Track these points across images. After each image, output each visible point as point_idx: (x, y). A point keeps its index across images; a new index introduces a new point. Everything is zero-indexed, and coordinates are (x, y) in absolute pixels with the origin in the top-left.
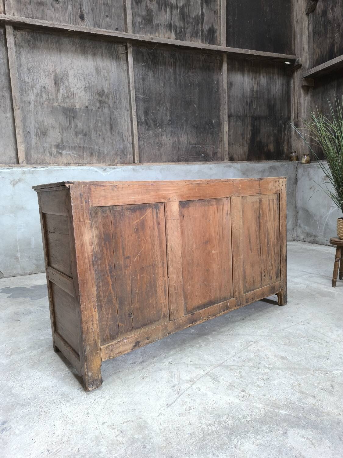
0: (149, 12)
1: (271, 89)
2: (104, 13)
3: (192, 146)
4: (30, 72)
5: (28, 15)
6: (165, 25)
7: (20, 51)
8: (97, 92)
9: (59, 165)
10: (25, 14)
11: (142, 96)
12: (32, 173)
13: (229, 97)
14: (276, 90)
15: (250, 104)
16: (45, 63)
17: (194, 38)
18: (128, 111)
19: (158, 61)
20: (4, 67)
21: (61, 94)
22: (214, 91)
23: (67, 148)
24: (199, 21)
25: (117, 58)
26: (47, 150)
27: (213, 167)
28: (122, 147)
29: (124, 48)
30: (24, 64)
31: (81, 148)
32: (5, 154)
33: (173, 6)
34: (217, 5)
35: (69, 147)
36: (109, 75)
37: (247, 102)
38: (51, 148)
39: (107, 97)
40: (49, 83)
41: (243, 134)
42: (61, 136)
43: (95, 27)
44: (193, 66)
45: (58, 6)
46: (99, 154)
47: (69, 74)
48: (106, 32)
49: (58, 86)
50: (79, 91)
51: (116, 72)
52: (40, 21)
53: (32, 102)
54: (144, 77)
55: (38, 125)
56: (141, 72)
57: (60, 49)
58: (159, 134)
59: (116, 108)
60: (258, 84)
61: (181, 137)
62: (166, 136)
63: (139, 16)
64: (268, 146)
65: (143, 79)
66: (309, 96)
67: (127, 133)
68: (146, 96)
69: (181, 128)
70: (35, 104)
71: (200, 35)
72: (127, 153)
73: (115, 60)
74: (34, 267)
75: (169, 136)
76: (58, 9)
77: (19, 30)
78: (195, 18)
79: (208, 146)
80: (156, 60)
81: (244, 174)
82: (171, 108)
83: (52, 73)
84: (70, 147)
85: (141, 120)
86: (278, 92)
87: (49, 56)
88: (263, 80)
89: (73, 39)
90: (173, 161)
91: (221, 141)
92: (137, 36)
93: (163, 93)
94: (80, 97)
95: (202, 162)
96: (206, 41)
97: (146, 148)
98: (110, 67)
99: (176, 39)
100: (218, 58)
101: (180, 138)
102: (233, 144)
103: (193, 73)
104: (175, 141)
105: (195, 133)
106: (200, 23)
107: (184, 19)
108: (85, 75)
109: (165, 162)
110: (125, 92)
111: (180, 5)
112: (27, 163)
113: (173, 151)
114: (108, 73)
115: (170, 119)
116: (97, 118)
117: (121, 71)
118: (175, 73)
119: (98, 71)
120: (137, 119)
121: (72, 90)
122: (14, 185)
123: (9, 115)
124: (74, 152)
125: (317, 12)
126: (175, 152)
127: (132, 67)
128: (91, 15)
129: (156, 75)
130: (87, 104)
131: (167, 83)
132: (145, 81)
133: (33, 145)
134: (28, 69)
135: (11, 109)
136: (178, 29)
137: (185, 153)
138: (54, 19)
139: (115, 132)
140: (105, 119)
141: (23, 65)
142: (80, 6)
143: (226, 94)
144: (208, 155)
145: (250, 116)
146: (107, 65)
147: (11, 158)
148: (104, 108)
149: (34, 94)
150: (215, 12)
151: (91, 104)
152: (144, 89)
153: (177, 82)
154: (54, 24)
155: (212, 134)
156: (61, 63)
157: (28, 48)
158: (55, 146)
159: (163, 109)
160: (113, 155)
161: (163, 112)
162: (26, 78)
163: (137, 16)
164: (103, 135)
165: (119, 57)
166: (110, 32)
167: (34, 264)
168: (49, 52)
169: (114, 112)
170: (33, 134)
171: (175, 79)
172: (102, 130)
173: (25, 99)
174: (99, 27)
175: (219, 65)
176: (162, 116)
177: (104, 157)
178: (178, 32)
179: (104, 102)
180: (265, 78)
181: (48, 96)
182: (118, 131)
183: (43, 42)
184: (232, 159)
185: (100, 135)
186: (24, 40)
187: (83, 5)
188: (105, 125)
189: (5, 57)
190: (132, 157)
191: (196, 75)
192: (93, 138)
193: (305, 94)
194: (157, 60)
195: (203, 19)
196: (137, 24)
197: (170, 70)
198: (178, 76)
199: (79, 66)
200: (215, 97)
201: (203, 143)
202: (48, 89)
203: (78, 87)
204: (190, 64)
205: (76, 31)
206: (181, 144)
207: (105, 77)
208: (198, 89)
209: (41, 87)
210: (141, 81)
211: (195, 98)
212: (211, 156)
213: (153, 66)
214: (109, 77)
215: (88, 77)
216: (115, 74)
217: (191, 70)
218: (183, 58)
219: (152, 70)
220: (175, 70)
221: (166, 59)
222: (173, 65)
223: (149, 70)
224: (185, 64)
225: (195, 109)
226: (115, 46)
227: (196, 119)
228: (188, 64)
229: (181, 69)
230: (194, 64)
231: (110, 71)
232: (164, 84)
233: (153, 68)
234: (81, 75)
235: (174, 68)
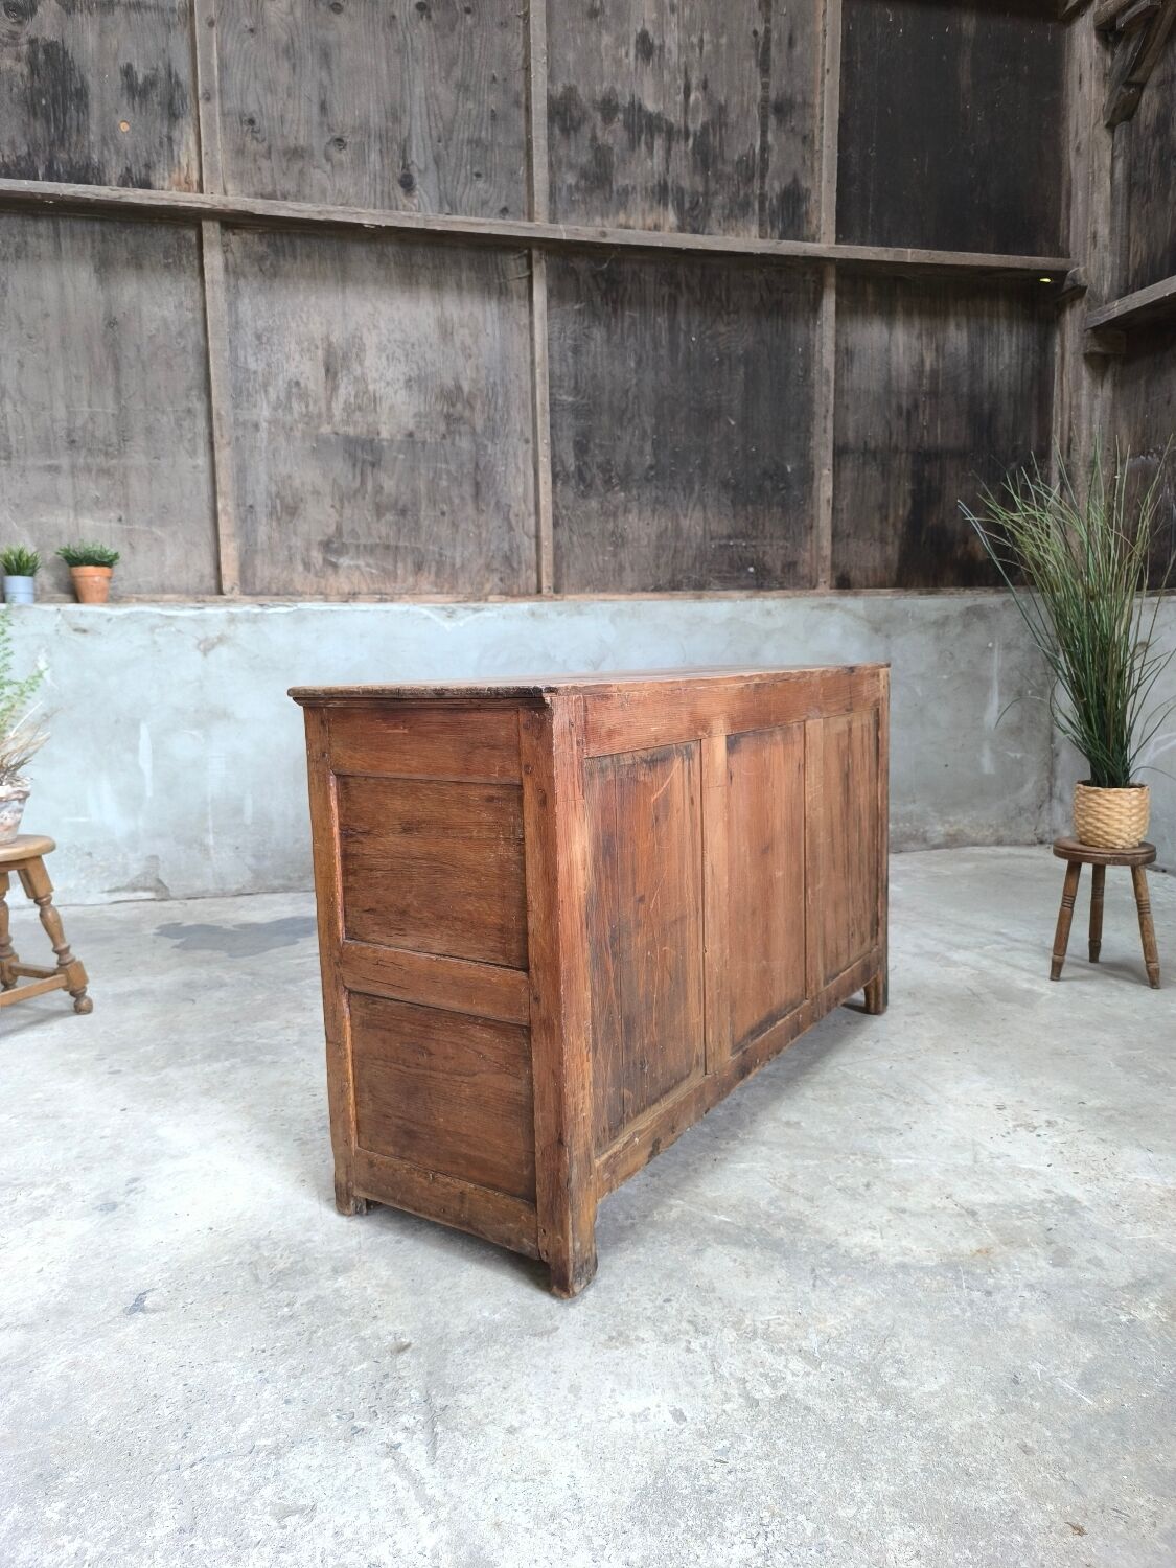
0: (601, 154)
1: (982, 366)
2: (469, 167)
3: (717, 542)
4: (262, 343)
5: (261, 189)
6: (646, 189)
7: (236, 286)
8: (442, 391)
9: (326, 600)
10: (254, 188)
11: (570, 399)
12: (253, 620)
13: (839, 392)
14: (1001, 367)
15: (910, 415)
16: (301, 317)
17: (736, 220)
18: (527, 442)
19: (623, 295)
20: (195, 333)
21: (341, 400)
22: (793, 377)
23: (352, 551)
24: (753, 169)
25: (503, 292)
26: (298, 557)
27: (777, 607)
28: (506, 546)
29: (524, 261)
30: (247, 322)
31: (390, 549)
32: (188, 566)
33: (676, 128)
34: (813, 117)
35: (358, 546)
36: (476, 342)
37: (899, 407)
38: (308, 550)
39: (470, 405)
40: (309, 371)
41: (882, 507)
42: (335, 517)
43: (441, 209)
44: (728, 303)
45: (344, 156)
46: (440, 566)
47: (364, 345)
48: (472, 224)
49: (334, 379)
50: (390, 390)
51: (497, 333)
52: (290, 204)
53: (264, 425)
54: (578, 342)
55: (277, 485)
56: (570, 328)
57: (344, 277)
58: (617, 507)
59: (493, 433)
60: (939, 350)
61: (685, 516)
62: (640, 512)
63: (571, 166)
64: (966, 542)
65: (576, 350)
66: (1108, 385)
67: (523, 507)
68: (583, 398)
69: (684, 490)
70: (270, 429)
71: (753, 210)
72: (520, 563)
73: (495, 297)
74: (248, 876)
75: (648, 513)
76: (341, 164)
77: (236, 231)
78: (740, 161)
79: (768, 541)
80: (617, 292)
81: (877, 630)
82: (656, 430)
83: (319, 343)
84: (361, 548)
85: (564, 467)
86: (1006, 372)
87: (313, 298)
88: (957, 337)
89: (379, 247)
90: (658, 589)
91: (811, 527)
92: (560, 231)
93: (634, 389)
94: (391, 408)
95: (744, 593)
96: (773, 227)
97: (578, 550)
98: (480, 318)
99: (681, 229)
100: (808, 277)
101: (681, 518)
102: (848, 536)
103: (728, 324)
104: (666, 528)
105: (729, 503)
106: (757, 175)
107: (706, 167)
108: (408, 346)
109: (633, 590)
110: (520, 387)
111: (695, 126)
112: (244, 593)
113: (658, 557)
114: (475, 337)
115: (654, 463)
116: (439, 465)
117: (511, 330)
118: (672, 328)
119: (446, 332)
120: (553, 465)
121: (371, 387)
122: (205, 652)
123: (202, 461)
124: (371, 562)
125: (1142, 118)
126: (663, 560)
127: (542, 318)
128: (432, 176)
129: (615, 337)
130: (411, 426)
131: (648, 358)
132: (582, 355)
133: (262, 543)
134: (255, 334)
135: (208, 446)
136: (687, 199)
137: (694, 565)
138: (329, 195)
139: (488, 505)
140: (461, 466)
141: (243, 324)
142: (404, 151)
143: (828, 385)
144: (770, 571)
145: (907, 451)
146: (471, 314)
147: (202, 577)
148: (460, 434)
149: (268, 402)
150: (807, 140)
151: (423, 425)
152: (577, 378)
154: (328, 212)
155: (784, 505)
156: (344, 314)
157: (259, 278)
158: (321, 543)
159: (634, 435)
160: (479, 570)
161: (631, 443)
162: (251, 359)
163: (564, 170)
164: (453, 511)
165: (507, 289)
166: (482, 224)
167: (249, 868)
168: (313, 286)
169: (486, 446)
170: (261, 512)
171: (673, 345)
172: (450, 498)
173: (244, 415)
174: (454, 210)
175: (812, 296)
176: (628, 456)
177: (454, 576)
178: (687, 205)
179: (460, 419)
180: (965, 334)
181: (307, 406)
182: (498, 502)
183: (298, 261)
184: (844, 583)
185: (443, 514)
186: (248, 256)
187: (411, 147)
188: (460, 485)
189: (199, 305)
190: (535, 576)
191: (736, 331)
192: (425, 523)
193: (1094, 380)
194: (621, 291)
195: (765, 162)
196: (564, 193)
197: (659, 319)
198: (682, 336)
199: (394, 321)
200: (798, 394)
201: (754, 534)
202: (306, 387)
203: (388, 379)
204: (719, 299)
205: (386, 227)
206: (685, 536)
207: (464, 348)
208: (742, 371)
209: (289, 382)
210: (570, 354)
211: (731, 401)
212: (779, 572)
213: (608, 309)
214: (477, 347)
215: (417, 350)
216: (495, 338)
217: (723, 315)
218: (701, 284)
219: (602, 323)
220: (675, 318)
221: (647, 289)
222: (668, 304)
223: (593, 322)
224: (704, 301)
225: (732, 431)
226: (496, 258)
227: (733, 462)
228: (713, 300)
229: (691, 316)
230: (734, 298)
231: (480, 331)
232: (638, 362)
233: (606, 315)
234: (398, 346)
235: (672, 312)
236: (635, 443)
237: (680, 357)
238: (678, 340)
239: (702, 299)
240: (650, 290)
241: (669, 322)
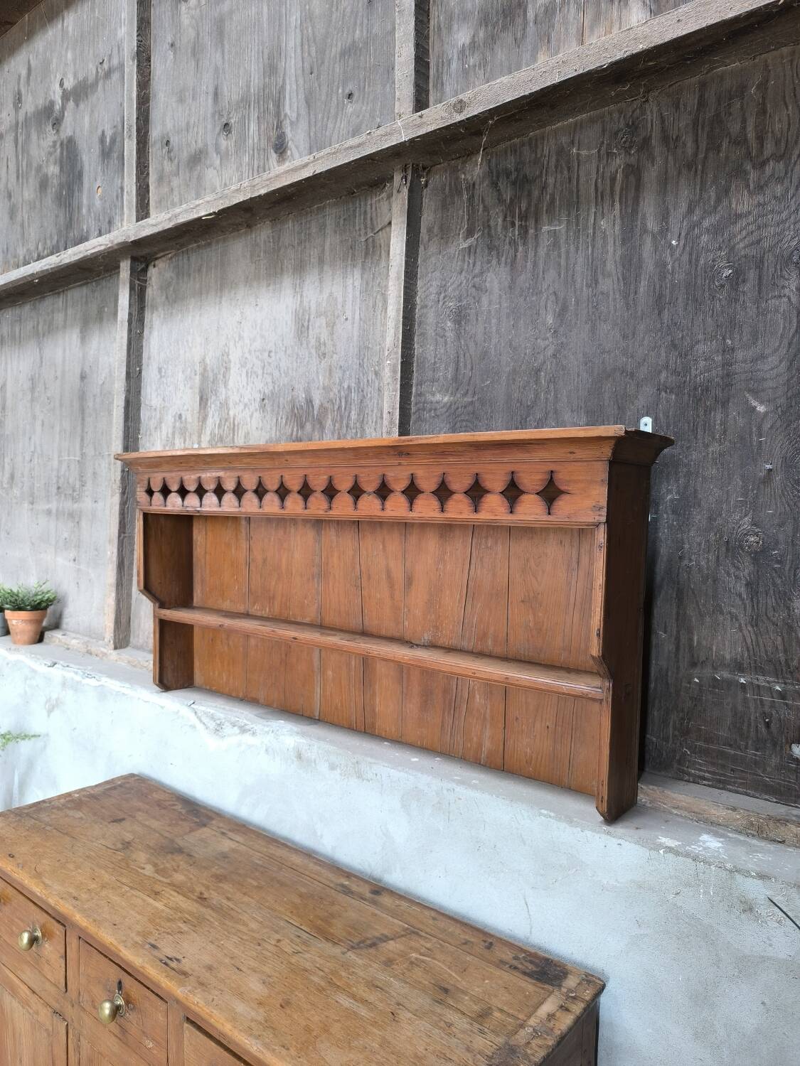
2: (340, 91)
8: (293, 408)
11: (446, 399)
16: (188, 341)
19: (540, 200)
21: (208, 431)
30: (154, 357)
39: (319, 422)
40: (189, 402)
44: (761, 139)
45: (229, 142)
47: (230, 362)
49: (205, 408)
50: (247, 414)
51: (357, 313)
54: (464, 303)
68: (466, 394)
76: (228, 152)
80: (529, 195)
83: (198, 369)
87: (198, 317)
93: (549, 365)
98: (340, 300)
103: (760, 188)
108: (266, 355)
114: (331, 326)
117: (374, 307)
118: (629, 235)
119: (302, 327)
121: (231, 413)
128: (303, 124)
129: (523, 277)
131: (577, 303)
132: (468, 321)
134: (158, 368)
142: (278, 107)
146: (331, 294)
152: (457, 363)
153: (638, 276)
154: (175, 216)
156: (219, 328)
157: (165, 308)
162: (154, 395)
171: (630, 265)
181: (185, 441)
186: (161, 287)
187: (285, 97)
194: (536, 193)
196: (455, 65)
197: (603, 223)
198: (648, 240)
199: (256, 325)
202: (186, 419)
203: (246, 400)
204: (740, 141)
205: (220, 212)
207: (319, 344)
209: (175, 417)
210: (449, 324)
211: (763, 357)
213: (513, 231)
214: (332, 340)
215: (273, 358)
216: (353, 323)
217: (746, 173)
218: (695, 123)
219: (503, 259)
220: (635, 211)
221: (582, 173)
222: (622, 189)
223: (489, 262)
224: (701, 156)
225: (759, 428)
226: (366, 205)
227: (757, 496)
228: (724, 145)
229: (670, 198)
230: (777, 126)
231: (338, 317)
232: (559, 315)
233: (510, 243)
234: (257, 357)
235: (630, 202)
237: (643, 286)
238: (640, 255)
239: (696, 155)
240: (588, 175)
241: (623, 223)
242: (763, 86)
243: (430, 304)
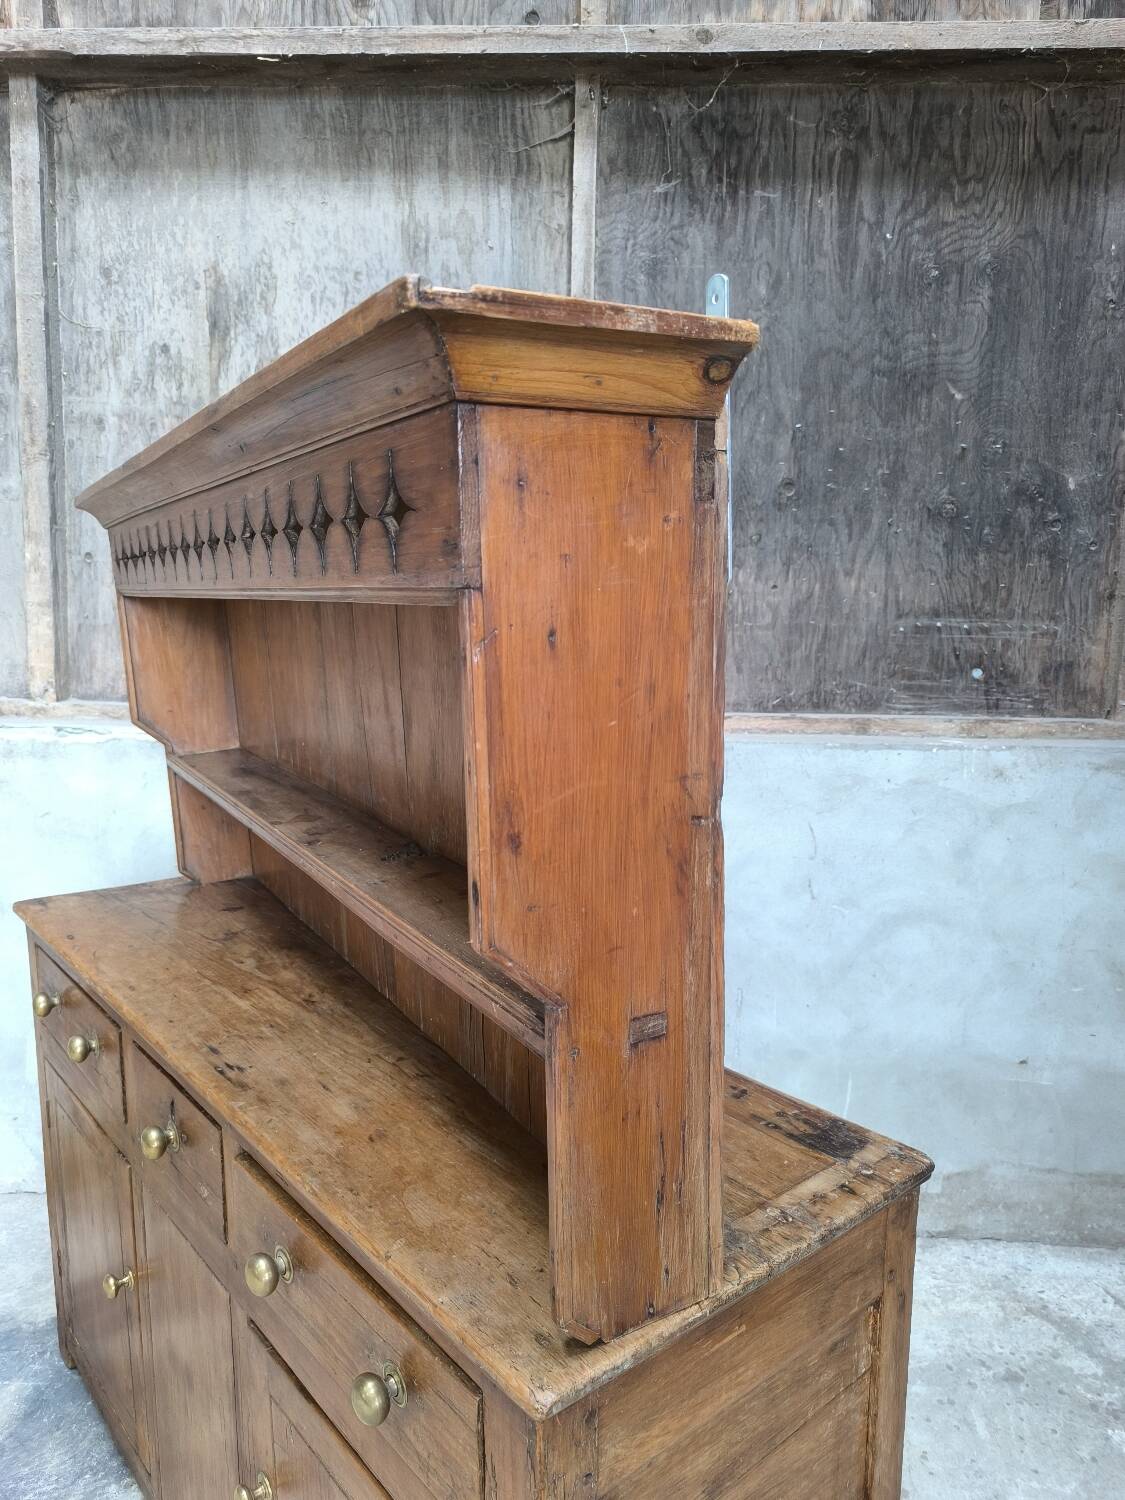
3: (911, 621)
5: (115, 14)
7: (74, 189)
10: (104, 14)
12: (43, 753)
16: (173, 235)
19: (752, 160)
21: (233, 375)
22: (1093, 301)
25: (523, 169)
27: (1015, 765)
29: (561, 107)
30: (88, 249)
36: (468, 263)
40: (186, 329)
43: (417, 21)
44: (965, 159)
47: (275, 277)
48: (449, 37)
49: (224, 340)
51: (509, 242)
53: (112, 419)
54: (660, 255)
56: (645, 229)
57: (246, 160)
61: (848, 574)
62: (762, 566)
65: (654, 270)
69: (850, 525)
70: (121, 427)
73: (506, 181)
75: (775, 568)
77: (77, 95)
79: (1015, 622)
80: (740, 152)
82: (800, 414)
83: (201, 280)
87: (193, 201)
89: (308, 101)
90: (785, 706)
91: (1112, 596)
92: (617, 36)
95: (959, 719)
98: (479, 222)
99: (877, 16)
101: (841, 576)
103: (963, 203)
104: (810, 596)
105: (939, 549)
108: (350, 276)
112: (63, 697)
113: (789, 648)
114: (467, 253)
115: (793, 475)
117: (534, 239)
118: (845, 220)
126: (798, 655)
127: (587, 212)
129: (731, 240)
131: (792, 275)
132: (665, 277)
133: (104, 615)
134: (101, 267)
137: (859, 664)
138: (227, 13)
141: (82, 252)
144: (1014, 678)
146: (463, 212)
149: (119, 381)
153: (854, 263)
154: (195, 40)
155: (1055, 554)
156: (244, 224)
157: (109, 173)
159: (756, 424)
161: (752, 439)
162: (93, 310)
165: (529, 163)
166: (470, 37)
168: (195, 179)
170: (105, 563)
171: (847, 248)
173: (82, 405)
174: (437, 18)
181: (180, 387)
183: (173, 138)
186: (95, 138)
191: (978, 217)
194: (747, 152)
197: (820, 202)
198: (865, 228)
199: (326, 233)
200: (1104, 335)
201: (988, 608)
202: (179, 352)
204: (948, 155)
205: (297, 58)
206: (846, 610)
208: (986, 292)
209: (152, 349)
210: (642, 277)
211: (961, 352)
212: (1035, 679)
213: (720, 188)
214: (469, 272)
215: (365, 282)
216: (503, 255)
217: (952, 187)
218: (910, 126)
219: (708, 216)
220: (852, 197)
221: (799, 145)
222: (839, 173)
223: (691, 215)
224: (914, 160)
225: (957, 412)
226: (514, 106)
227: (953, 471)
228: (934, 157)
229: (885, 192)
230: (978, 151)
231: (478, 243)
232: (773, 287)
233: (716, 200)
234: (333, 278)
235: (848, 187)
236: (758, 437)
237: (859, 273)
238: (857, 242)
239: (910, 156)
240: (806, 146)
241: (840, 207)
242: (968, 111)
243: (614, 250)
